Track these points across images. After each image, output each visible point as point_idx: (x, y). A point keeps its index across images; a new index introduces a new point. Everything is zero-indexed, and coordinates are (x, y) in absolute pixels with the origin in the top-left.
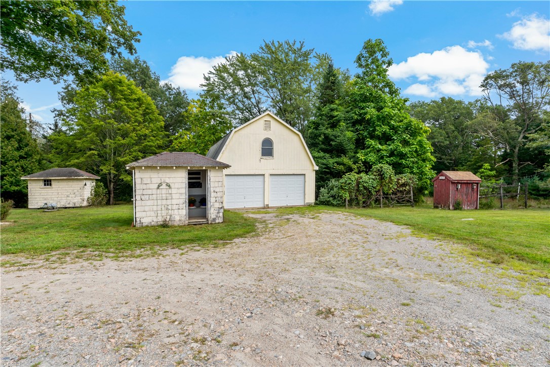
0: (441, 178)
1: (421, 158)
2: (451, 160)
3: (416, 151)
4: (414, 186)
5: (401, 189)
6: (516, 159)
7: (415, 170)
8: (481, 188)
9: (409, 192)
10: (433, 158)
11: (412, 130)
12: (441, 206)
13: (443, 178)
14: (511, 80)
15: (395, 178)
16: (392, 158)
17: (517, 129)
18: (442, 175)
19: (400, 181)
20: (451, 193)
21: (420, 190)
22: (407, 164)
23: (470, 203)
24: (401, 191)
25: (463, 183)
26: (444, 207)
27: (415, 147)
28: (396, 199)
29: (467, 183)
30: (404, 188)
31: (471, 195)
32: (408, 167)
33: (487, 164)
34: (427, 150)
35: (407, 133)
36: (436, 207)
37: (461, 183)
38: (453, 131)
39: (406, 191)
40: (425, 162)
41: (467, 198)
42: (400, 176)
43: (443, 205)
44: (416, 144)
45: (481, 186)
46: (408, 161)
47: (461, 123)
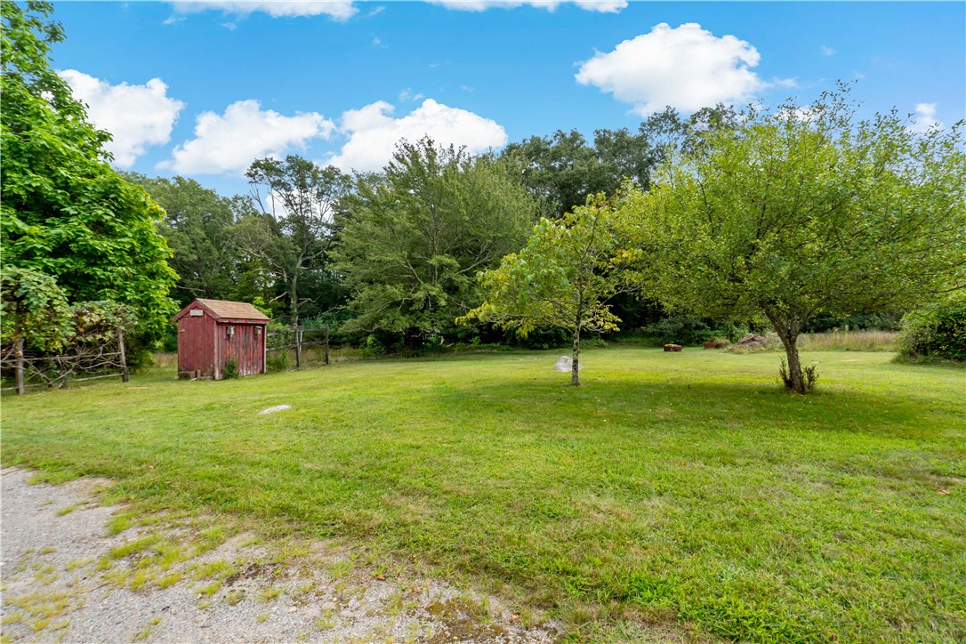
0: (193, 313)
1: (145, 269)
2: (201, 287)
3: (132, 252)
4: (129, 331)
5: (90, 338)
6: (294, 293)
7: (130, 295)
8: (269, 335)
9: (114, 345)
10: (172, 272)
11: (119, 203)
12: (196, 373)
13: (199, 313)
14: (286, 178)
15: (68, 312)
16: (61, 260)
17: (296, 250)
18: (196, 307)
19: (85, 319)
20: (216, 344)
21: (142, 342)
22: (108, 277)
23: (252, 362)
24: (89, 344)
25: (239, 324)
26: (202, 375)
27: (128, 243)
28: (74, 365)
29: (246, 325)
30: (99, 336)
31: (253, 347)
32: (112, 286)
33: (259, 298)
34: (160, 253)
35: (108, 207)
36: (184, 377)
37: (235, 324)
38: (204, 240)
39: (104, 342)
40: (154, 279)
41: (246, 353)
42: (87, 304)
43: (199, 371)
44: (130, 235)
45: (268, 331)
46: (111, 271)
47: (215, 229)
